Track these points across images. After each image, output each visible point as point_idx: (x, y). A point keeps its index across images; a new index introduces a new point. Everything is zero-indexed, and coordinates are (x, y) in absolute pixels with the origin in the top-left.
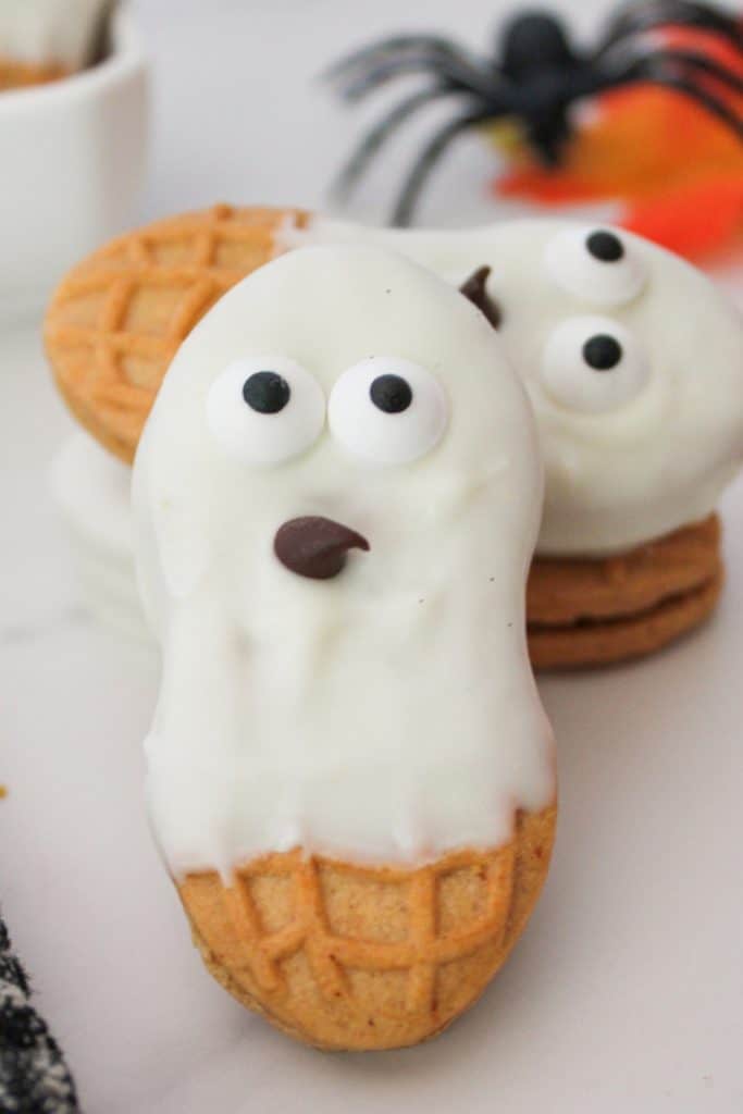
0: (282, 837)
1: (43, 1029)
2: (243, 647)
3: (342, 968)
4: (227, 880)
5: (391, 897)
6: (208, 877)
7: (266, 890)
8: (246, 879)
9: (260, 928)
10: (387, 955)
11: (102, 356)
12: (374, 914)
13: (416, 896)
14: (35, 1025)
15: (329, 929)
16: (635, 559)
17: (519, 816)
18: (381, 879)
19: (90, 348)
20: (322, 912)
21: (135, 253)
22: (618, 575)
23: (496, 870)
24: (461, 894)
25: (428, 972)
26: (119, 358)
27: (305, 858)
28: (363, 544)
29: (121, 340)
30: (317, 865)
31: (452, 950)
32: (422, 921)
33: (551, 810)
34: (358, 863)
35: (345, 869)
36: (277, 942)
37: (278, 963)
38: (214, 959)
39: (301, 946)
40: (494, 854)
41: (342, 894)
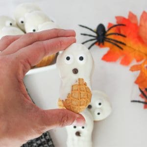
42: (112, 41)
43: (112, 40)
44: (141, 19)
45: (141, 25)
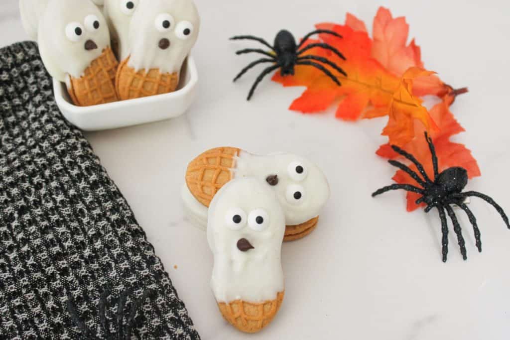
0: (238, 297)
1: (197, 334)
2: (231, 262)
3: (247, 320)
4: (227, 304)
5: (256, 308)
6: (223, 303)
7: (234, 306)
8: (231, 304)
9: (233, 313)
10: (254, 318)
11: (199, 187)
12: (252, 310)
13: (260, 308)
14: (196, 333)
15: (245, 313)
16: (300, 225)
17: (278, 294)
18: (254, 305)
19: (196, 184)
20: (244, 311)
21: (205, 161)
22: (298, 228)
23: (273, 304)
24: (268, 307)
25: (262, 321)
26: (202, 186)
27: (241, 301)
28: (253, 248)
29: (203, 183)
30: (243, 302)
31: (265, 317)
32: (261, 313)
33: (283, 293)
34: (250, 302)
35: (248, 303)
36: (236, 315)
37: (236, 319)
38: (223, 316)
39: (240, 316)
40: (274, 301)
41: (247, 307)
42: (312, 61)
43: (313, 58)
44: (375, 26)
45: (376, 40)
